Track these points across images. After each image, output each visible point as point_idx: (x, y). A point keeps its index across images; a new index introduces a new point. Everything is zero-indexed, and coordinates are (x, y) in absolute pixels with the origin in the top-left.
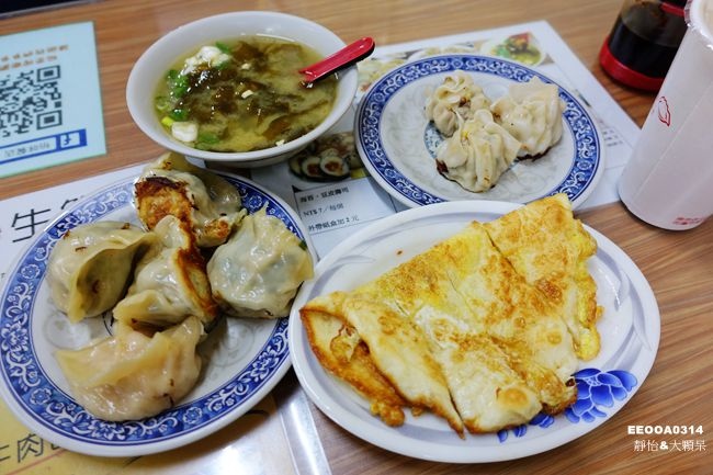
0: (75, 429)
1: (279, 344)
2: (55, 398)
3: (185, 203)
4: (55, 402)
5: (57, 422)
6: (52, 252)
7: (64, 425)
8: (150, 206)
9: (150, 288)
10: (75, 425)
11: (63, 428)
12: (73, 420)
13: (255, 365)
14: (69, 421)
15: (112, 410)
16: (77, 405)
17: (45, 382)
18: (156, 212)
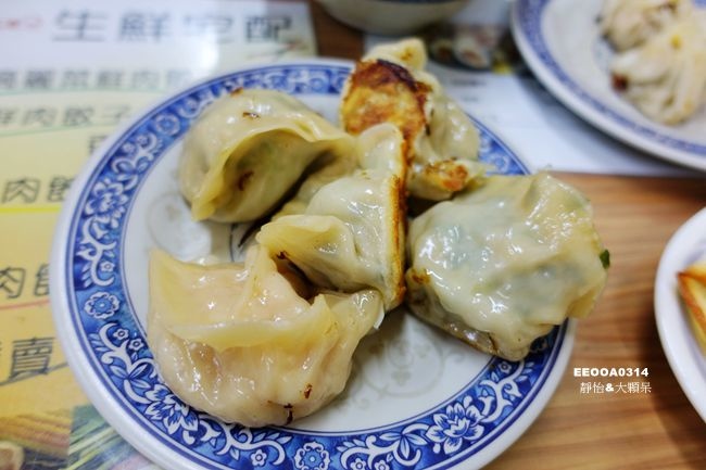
0: (127, 384)
1: (488, 402)
2: (121, 319)
3: (416, 118)
4: (118, 324)
5: (106, 359)
6: (205, 112)
7: (114, 369)
8: (363, 102)
9: (336, 215)
10: (130, 378)
11: (110, 374)
12: (130, 368)
13: (437, 418)
14: (123, 366)
15: (193, 386)
16: (146, 347)
17: (117, 287)
18: (367, 114)
